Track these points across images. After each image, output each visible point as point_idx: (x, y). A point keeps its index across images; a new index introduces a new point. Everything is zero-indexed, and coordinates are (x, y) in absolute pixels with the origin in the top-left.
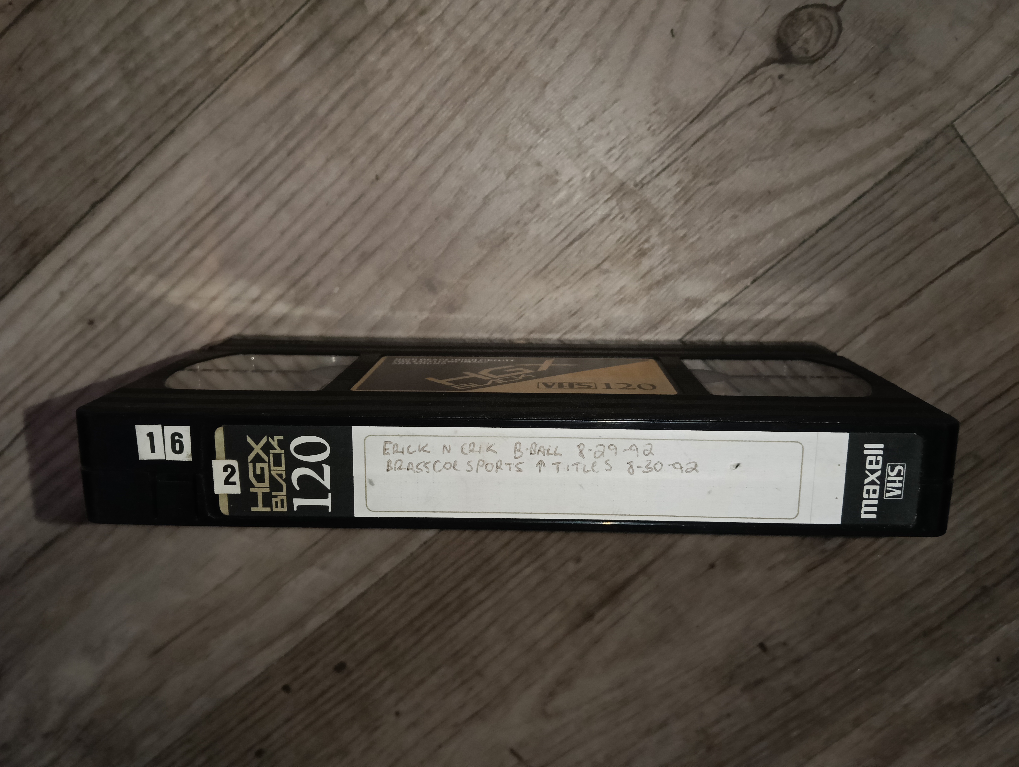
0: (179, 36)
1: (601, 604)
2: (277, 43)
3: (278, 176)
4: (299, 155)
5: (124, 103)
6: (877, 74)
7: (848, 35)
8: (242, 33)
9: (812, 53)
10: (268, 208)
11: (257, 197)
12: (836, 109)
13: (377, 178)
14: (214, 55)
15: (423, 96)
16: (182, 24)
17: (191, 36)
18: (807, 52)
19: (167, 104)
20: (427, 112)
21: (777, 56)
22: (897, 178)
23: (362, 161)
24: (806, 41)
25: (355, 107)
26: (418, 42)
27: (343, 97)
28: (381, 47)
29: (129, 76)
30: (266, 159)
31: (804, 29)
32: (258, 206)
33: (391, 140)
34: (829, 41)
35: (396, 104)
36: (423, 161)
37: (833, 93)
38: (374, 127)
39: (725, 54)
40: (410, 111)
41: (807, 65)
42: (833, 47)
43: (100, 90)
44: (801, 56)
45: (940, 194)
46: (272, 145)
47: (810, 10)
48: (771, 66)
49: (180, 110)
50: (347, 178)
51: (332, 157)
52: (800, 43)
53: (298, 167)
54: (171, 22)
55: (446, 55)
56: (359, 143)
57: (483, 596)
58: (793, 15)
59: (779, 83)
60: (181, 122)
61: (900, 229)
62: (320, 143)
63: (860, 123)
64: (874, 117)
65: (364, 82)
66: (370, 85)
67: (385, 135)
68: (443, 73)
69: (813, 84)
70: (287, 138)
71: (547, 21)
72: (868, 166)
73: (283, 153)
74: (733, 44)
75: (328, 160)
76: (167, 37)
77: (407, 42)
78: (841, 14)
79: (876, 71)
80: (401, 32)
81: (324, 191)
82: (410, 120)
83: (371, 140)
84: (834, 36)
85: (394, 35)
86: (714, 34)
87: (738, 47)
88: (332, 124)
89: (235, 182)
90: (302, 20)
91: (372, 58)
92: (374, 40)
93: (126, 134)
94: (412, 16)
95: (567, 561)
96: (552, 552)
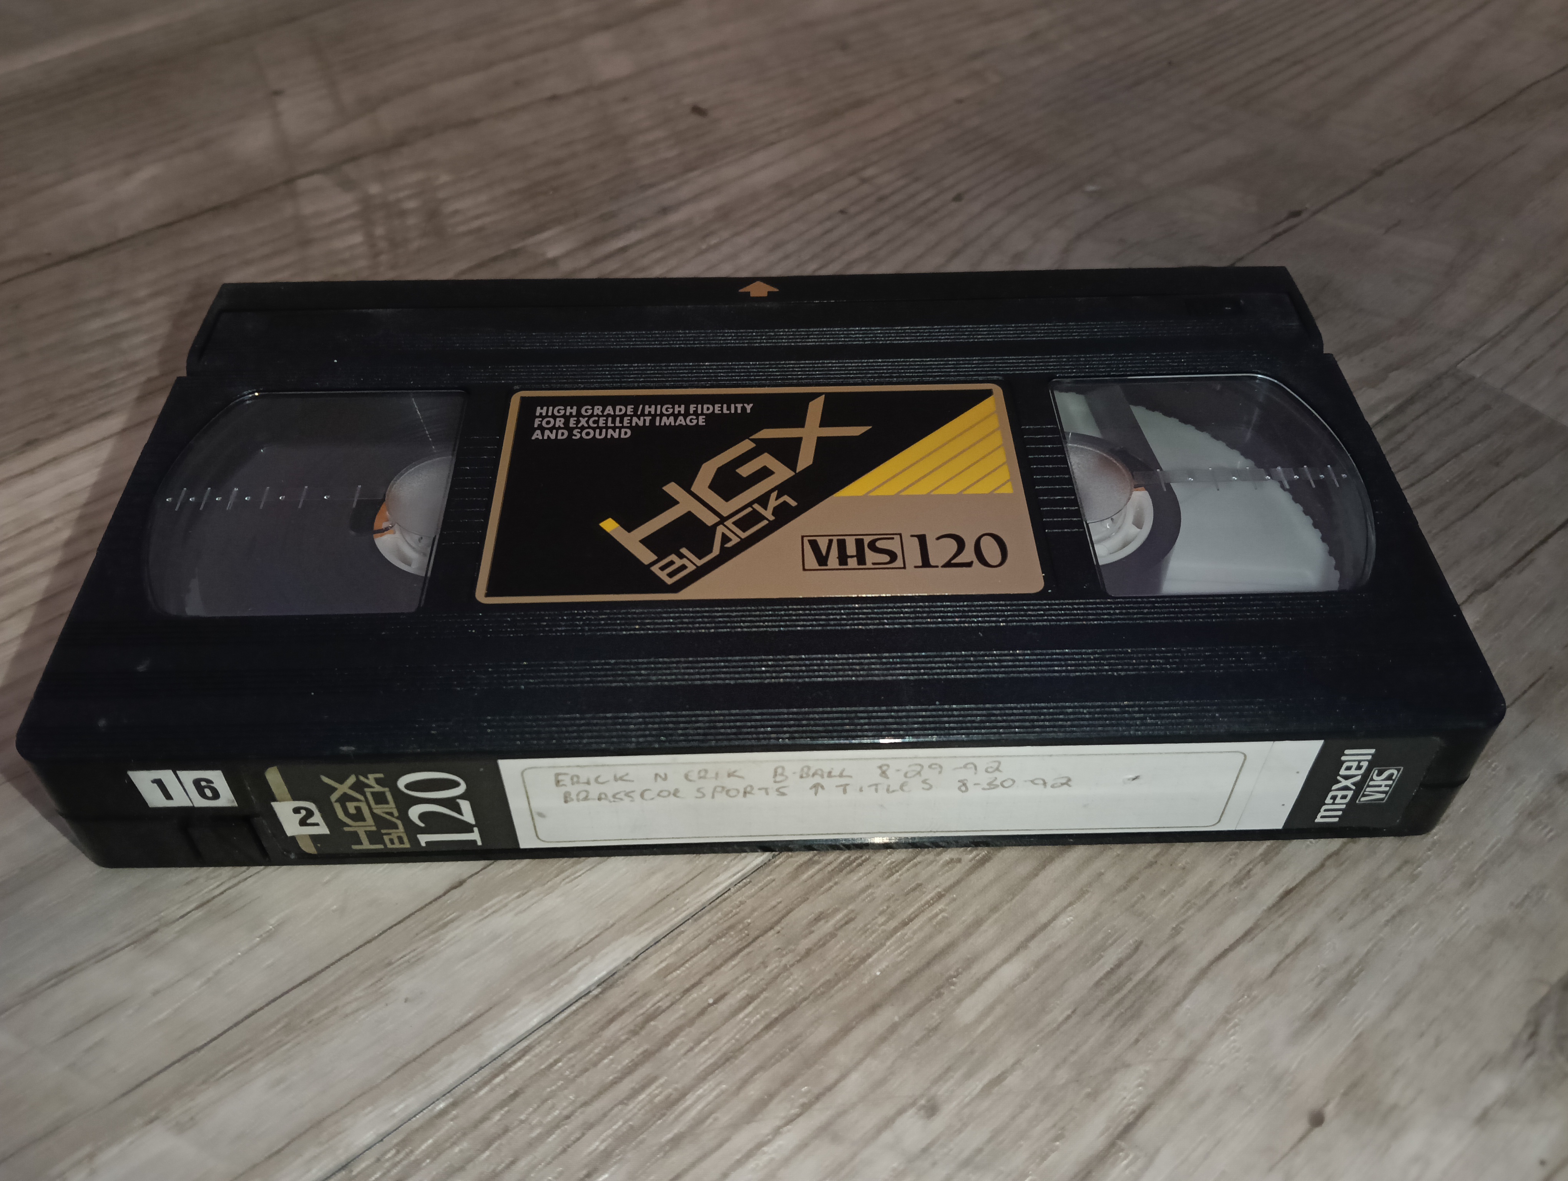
45: (1487, 436)
95: (901, 1112)
96: (854, 1084)
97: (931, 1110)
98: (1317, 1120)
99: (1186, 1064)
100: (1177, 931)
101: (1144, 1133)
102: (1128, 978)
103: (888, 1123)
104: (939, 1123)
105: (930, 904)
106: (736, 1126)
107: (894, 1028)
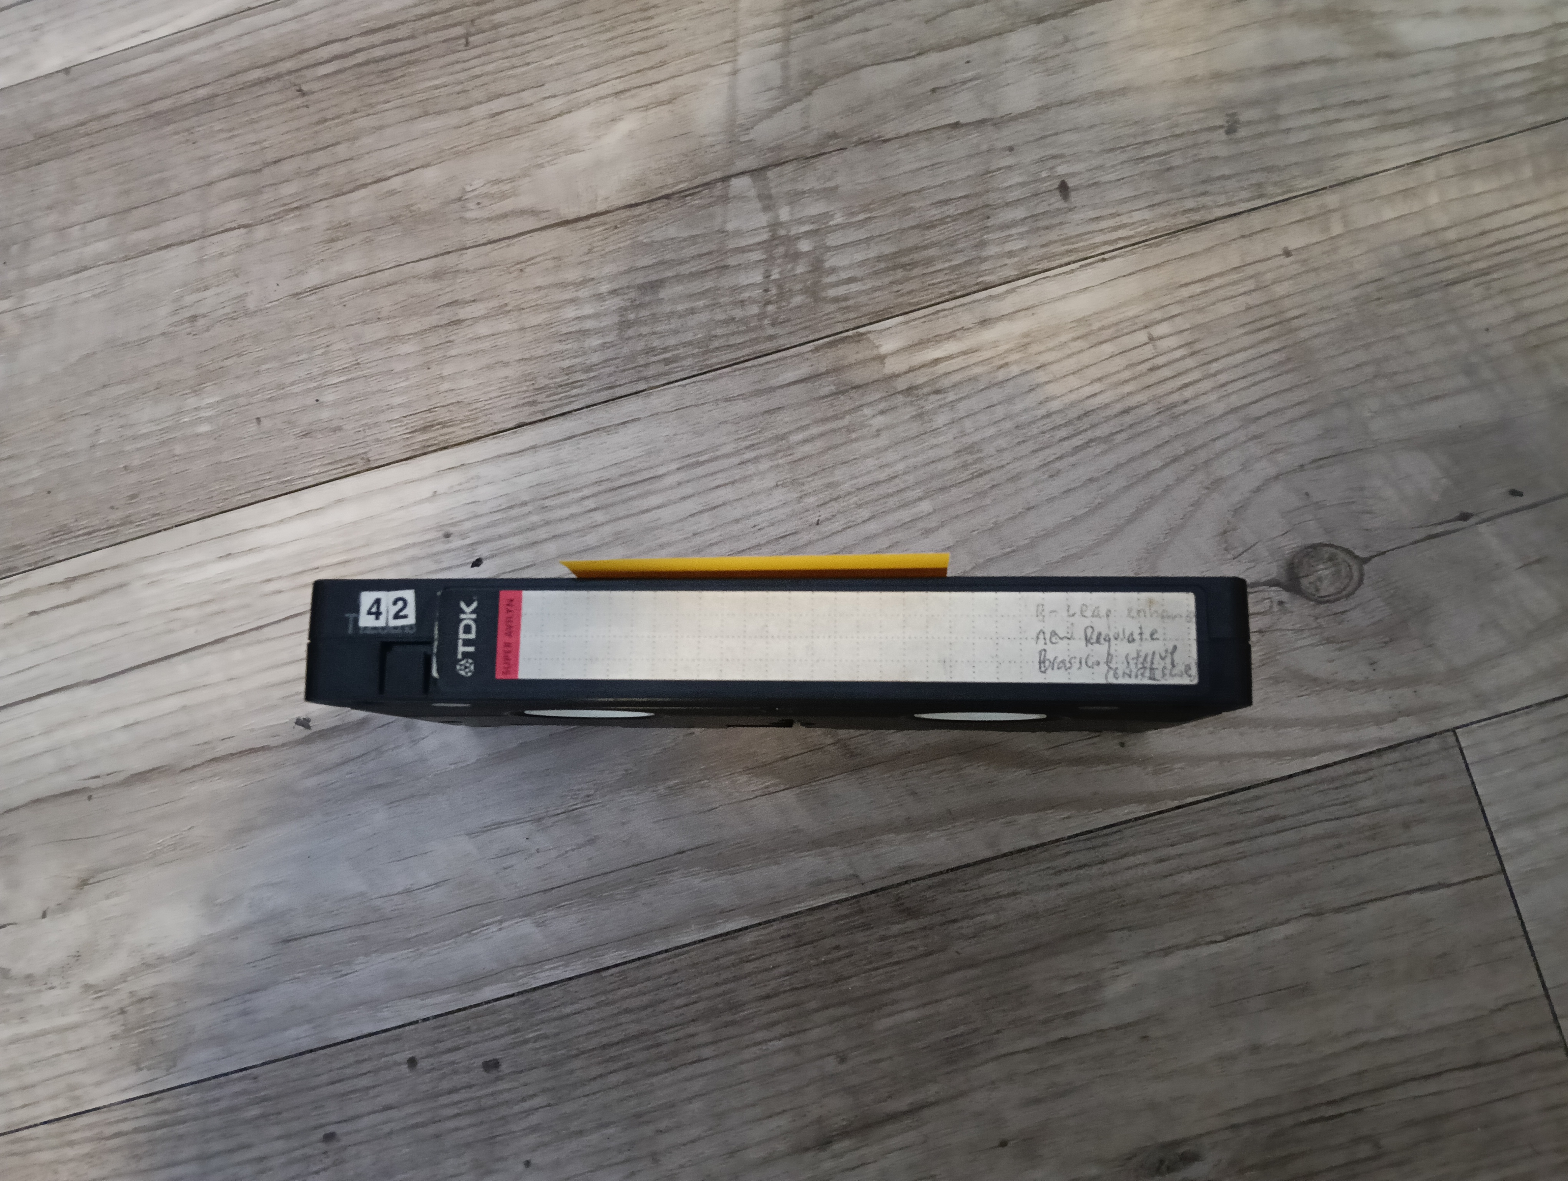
0: (692, 311)
1: (845, 1133)
2: (784, 358)
3: (721, 479)
4: (751, 469)
5: (604, 346)
6: (1386, 643)
7: (1366, 592)
8: (753, 335)
9: (1323, 593)
10: (691, 506)
11: (688, 490)
12: (1332, 661)
13: (818, 524)
14: (716, 344)
15: (900, 467)
16: (701, 303)
17: (703, 317)
18: (1317, 590)
19: (646, 365)
20: (899, 483)
21: (1283, 580)
22: (1374, 761)
23: (811, 500)
24: (1320, 579)
25: (829, 449)
26: (920, 416)
27: (822, 435)
28: (883, 405)
29: (624, 325)
30: (716, 458)
31: (1321, 566)
32: (684, 498)
33: (849, 494)
34: (1344, 589)
35: (870, 463)
36: (873, 527)
37: (1332, 642)
38: (839, 474)
39: (1229, 556)
40: (882, 476)
41: (1312, 603)
42: (1348, 596)
43: (589, 324)
44: (1310, 591)
45: (1421, 801)
46: (729, 449)
47: (1332, 550)
48: (1274, 588)
49: (656, 377)
50: (788, 510)
51: (783, 485)
52: (1312, 579)
53: (744, 479)
54: (691, 296)
55: (941, 439)
56: (817, 483)
57: (707, 1052)
58: (1314, 547)
59: (1276, 608)
60: (651, 388)
61: (1362, 820)
62: (778, 466)
63: (1352, 686)
64: (1369, 686)
65: (849, 429)
66: (854, 436)
67: (846, 487)
68: (932, 454)
69: (1314, 625)
70: (747, 448)
71: (1057, 450)
72: (1348, 736)
73: (736, 460)
74: (1241, 550)
75: (777, 486)
76: (680, 308)
77: (911, 411)
78: (1366, 567)
79: (1387, 639)
80: (909, 399)
81: (758, 513)
82: (878, 483)
83: (829, 486)
84: (1352, 586)
85: (900, 398)
86: (1225, 532)
87: (1245, 555)
88: (797, 455)
89: (674, 466)
90: (817, 349)
91: (867, 411)
92: (878, 396)
93: (592, 374)
94: (926, 390)
95: (829, 1055)
96: (815, 1034)
97: (843, 1060)
98: (1003, 1144)
99: (962, 1094)
100: (998, 1032)
101: (926, 1113)
102: (962, 1044)
103: (821, 1057)
104: (843, 1067)
105: (890, 964)
106: (759, 1028)
107: (843, 1017)
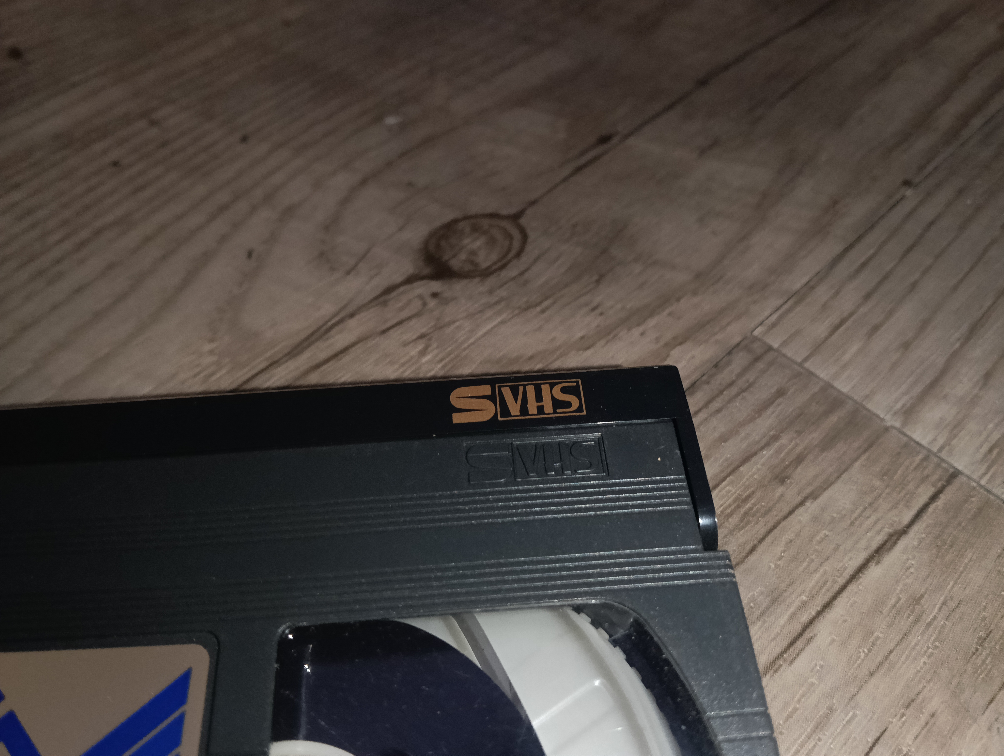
6: (598, 281)
7: (538, 242)
12: (538, 329)
24: (473, 253)
34: (508, 250)
37: (528, 309)
39: (340, 274)
41: (477, 280)
42: (518, 255)
44: (467, 269)
47: (473, 221)
48: (417, 284)
52: (463, 256)
58: (447, 227)
59: (432, 303)
64: (608, 333)
69: (491, 300)
74: (352, 261)
84: (516, 244)
87: (361, 265)
